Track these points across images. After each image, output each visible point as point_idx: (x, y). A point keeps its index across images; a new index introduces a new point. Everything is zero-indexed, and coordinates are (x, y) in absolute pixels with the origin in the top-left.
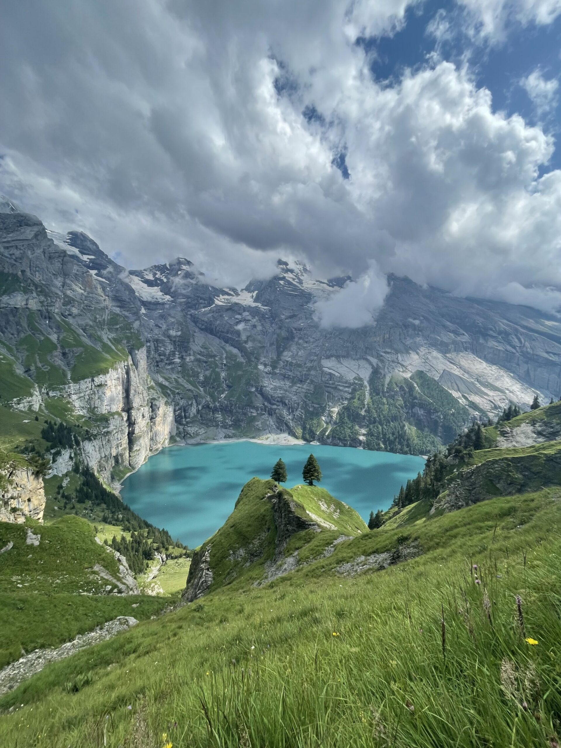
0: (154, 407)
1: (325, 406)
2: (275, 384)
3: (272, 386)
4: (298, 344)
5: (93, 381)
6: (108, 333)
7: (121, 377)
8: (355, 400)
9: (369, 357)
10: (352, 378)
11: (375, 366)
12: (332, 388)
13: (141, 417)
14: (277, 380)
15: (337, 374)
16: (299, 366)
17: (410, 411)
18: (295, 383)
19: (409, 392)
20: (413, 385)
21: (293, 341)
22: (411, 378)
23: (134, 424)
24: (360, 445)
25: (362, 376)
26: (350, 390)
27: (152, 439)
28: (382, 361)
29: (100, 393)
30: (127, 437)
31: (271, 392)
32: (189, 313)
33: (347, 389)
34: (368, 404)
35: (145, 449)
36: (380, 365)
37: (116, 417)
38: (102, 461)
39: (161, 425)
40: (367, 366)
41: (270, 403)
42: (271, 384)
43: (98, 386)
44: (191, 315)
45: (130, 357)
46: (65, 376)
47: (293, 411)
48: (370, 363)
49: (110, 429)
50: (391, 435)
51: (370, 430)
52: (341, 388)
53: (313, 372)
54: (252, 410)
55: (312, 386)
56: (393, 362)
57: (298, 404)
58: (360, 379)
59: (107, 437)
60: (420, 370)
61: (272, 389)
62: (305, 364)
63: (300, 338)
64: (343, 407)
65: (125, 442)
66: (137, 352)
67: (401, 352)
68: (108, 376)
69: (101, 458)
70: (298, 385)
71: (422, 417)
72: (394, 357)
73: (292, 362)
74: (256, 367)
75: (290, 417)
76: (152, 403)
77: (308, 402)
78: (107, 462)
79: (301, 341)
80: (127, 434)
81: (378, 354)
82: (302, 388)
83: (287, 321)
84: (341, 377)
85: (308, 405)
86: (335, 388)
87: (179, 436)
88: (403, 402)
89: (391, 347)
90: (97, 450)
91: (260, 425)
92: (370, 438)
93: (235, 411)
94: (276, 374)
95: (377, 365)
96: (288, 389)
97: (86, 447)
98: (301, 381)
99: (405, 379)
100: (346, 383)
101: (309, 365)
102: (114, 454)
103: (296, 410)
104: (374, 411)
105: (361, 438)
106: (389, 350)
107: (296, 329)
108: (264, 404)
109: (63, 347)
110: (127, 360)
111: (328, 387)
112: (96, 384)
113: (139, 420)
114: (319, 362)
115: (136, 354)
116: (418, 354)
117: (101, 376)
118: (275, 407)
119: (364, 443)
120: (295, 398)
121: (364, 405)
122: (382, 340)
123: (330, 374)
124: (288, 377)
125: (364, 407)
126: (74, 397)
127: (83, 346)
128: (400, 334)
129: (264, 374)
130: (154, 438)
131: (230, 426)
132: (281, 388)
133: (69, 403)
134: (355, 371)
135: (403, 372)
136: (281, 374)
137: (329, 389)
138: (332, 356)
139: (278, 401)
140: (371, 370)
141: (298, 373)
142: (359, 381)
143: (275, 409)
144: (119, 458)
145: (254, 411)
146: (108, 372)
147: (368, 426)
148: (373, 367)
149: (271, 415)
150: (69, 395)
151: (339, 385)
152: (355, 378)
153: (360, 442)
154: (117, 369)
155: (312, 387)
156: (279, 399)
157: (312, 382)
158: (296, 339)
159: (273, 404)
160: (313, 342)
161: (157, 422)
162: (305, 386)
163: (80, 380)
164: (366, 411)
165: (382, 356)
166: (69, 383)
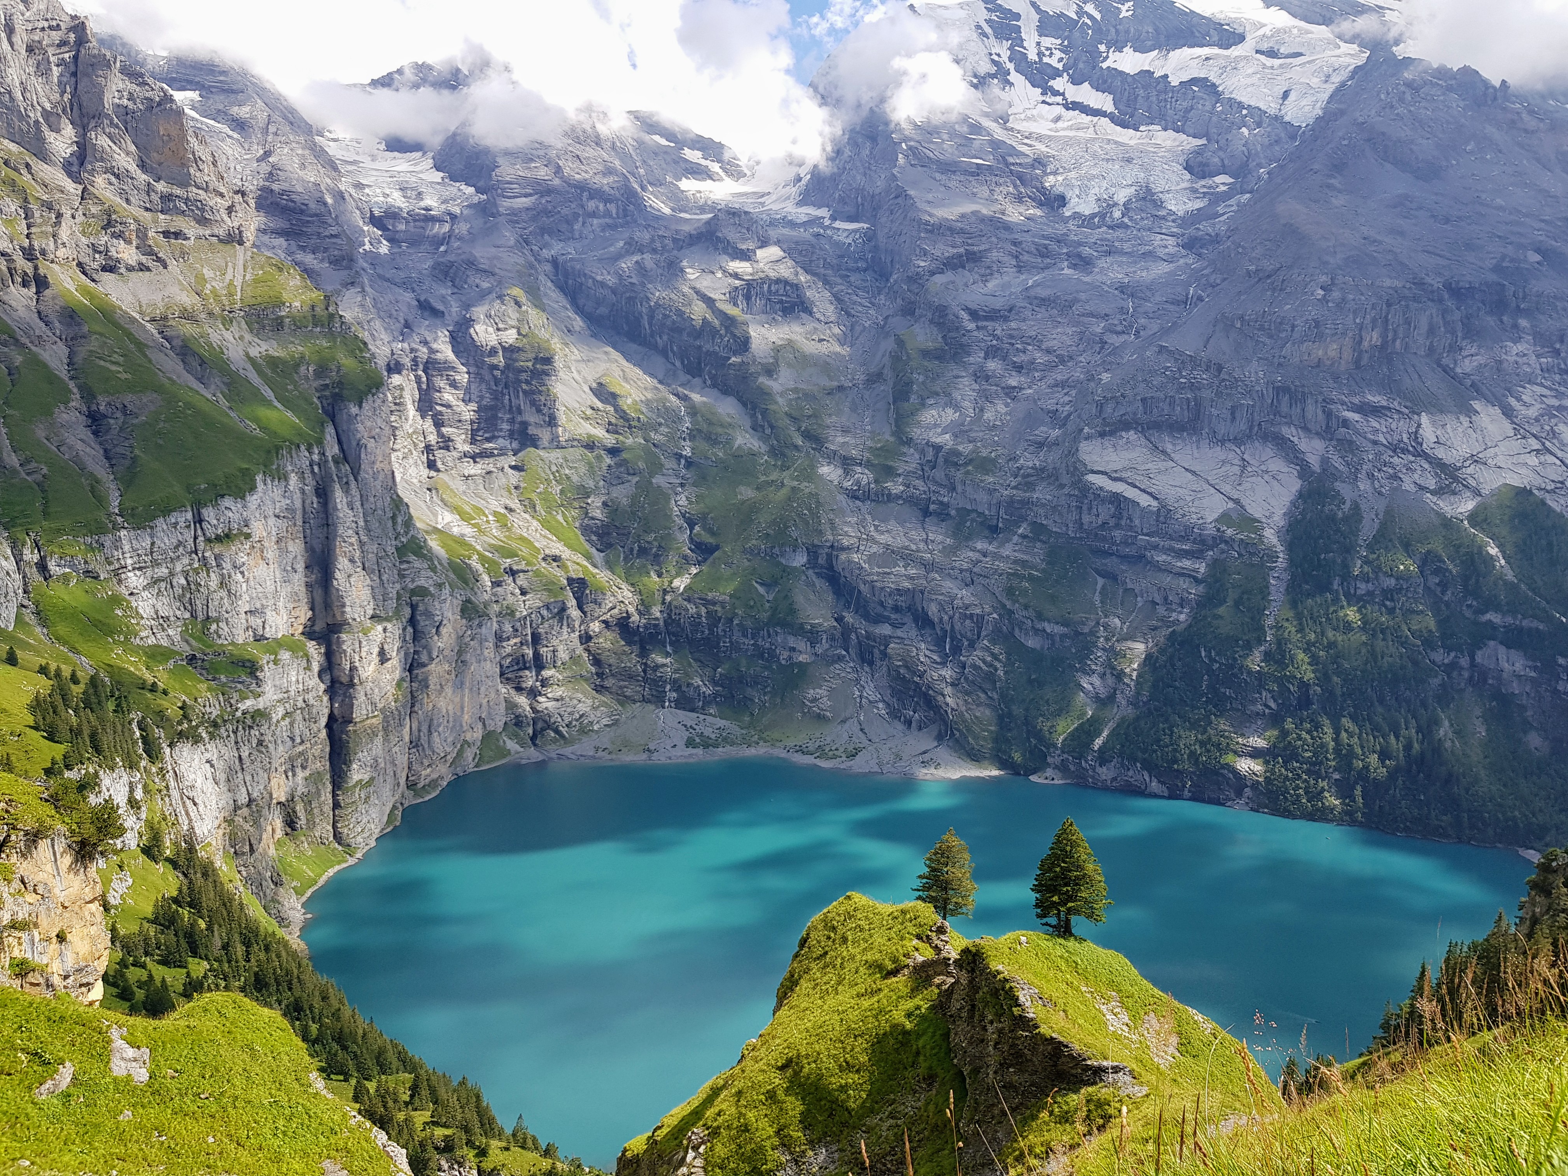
0: (422, 621)
1: (1093, 633)
2: (883, 538)
3: (875, 549)
4: (981, 376)
5: (199, 520)
6: (248, 337)
7: (298, 504)
8: (1221, 610)
9: (1289, 432)
10: (1211, 517)
11: (1316, 467)
12: (1124, 558)
13: (375, 657)
14: (892, 525)
15: (1144, 501)
16: (986, 465)
17: (1464, 662)
18: (968, 538)
19: (1466, 579)
20: (1481, 548)
21: (965, 366)
22: (1474, 518)
23: (352, 685)
24: (1239, 794)
25: (1255, 510)
26: (1202, 568)
27: (415, 744)
28: (1347, 446)
29: (227, 565)
30: (323, 734)
31: (873, 571)
32: (546, 253)
33: (1187, 563)
34: (1278, 627)
35: (390, 779)
36: (1337, 462)
37: (285, 656)
38: (239, 820)
39: (449, 690)
40: (1277, 465)
41: (866, 616)
42: (871, 539)
43: (219, 539)
44: (554, 262)
45: (330, 430)
46: (101, 501)
47: (957, 650)
48: (1294, 456)
49: (261, 703)
50: (1374, 759)
51: (1284, 733)
52: (1161, 558)
53: (1042, 493)
54: (792, 641)
55: (1039, 549)
56: (1396, 448)
57: (979, 622)
58: (1250, 523)
59: (255, 732)
60: (1516, 482)
61: (871, 558)
62: (1015, 459)
63: (991, 352)
64: (1172, 636)
65: (317, 750)
66: (354, 410)
67: (1435, 407)
68: (253, 500)
69: (236, 808)
70: (979, 545)
71: (1516, 688)
72: (1402, 428)
73: (956, 453)
74: (808, 473)
75: (948, 673)
76: (413, 607)
77: (1020, 614)
78: (256, 823)
79: (993, 365)
80: (324, 721)
81: (1329, 414)
82: (996, 556)
83: (939, 279)
84: (1164, 513)
85: (1021, 625)
86: (1139, 559)
87: (514, 736)
88: (1432, 624)
89: (1389, 386)
90: (222, 777)
91: (826, 703)
92: (1280, 770)
93: (725, 643)
94: (891, 498)
95: (1325, 461)
96: (939, 558)
97: (183, 768)
98: (994, 530)
99: (1448, 524)
100: (1183, 538)
101: (1029, 461)
102: (280, 795)
103: (972, 645)
104: (1301, 656)
105: (1245, 765)
106: (1376, 399)
107: (974, 315)
108: (839, 620)
109: (88, 395)
110: (320, 442)
111: (1107, 554)
112: (211, 534)
113: (368, 669)
114: (1073, 452)
115: (353, 418)
116: (1508, 413)
117: (228, 502)
118: (885, 630)
119: (1255, 785)
120: (965, 595)
121: (1261, 629)
122: (1347, 355)
123: (1117, 499)
124: (938, 514)
125: (1260, 641)
126: (134, 580)
127: (158, 389)
128: (1432, 331)
129: (841, 498)
130: (424, 740)
131: (708, 701)
132: (907, 557)
133: (116, 600)
134: (1226, 488)
135: (1439, 492)
136: (911, 501)
137: (1111, 563)
138: (1126, 426)
139: (896, 609)
140: (1295, 485)
141: (982, 497)
142: (1240, 528)
143: (886, 641)
144: (300, 808)
145: (801, 644)
146: (253, 489)
147: (1275, 720)
148: (1304, 470)
149: (871, 663)
150: (116, 573)
151: (1156, 547)
152: (1224, 518)
153: (1240, 782)
154: (283, 477)
155: (1037, 556)
156: (902, 602)
157: (1038, 530)
158: (976, 358)
159: (878, 620)
160: (1050, 367)
161: (433, 681)
162: (1007, 551)
163: (154, 518)
164: (1267, 656)
165: (1345, 423)
166: (116, 527)
